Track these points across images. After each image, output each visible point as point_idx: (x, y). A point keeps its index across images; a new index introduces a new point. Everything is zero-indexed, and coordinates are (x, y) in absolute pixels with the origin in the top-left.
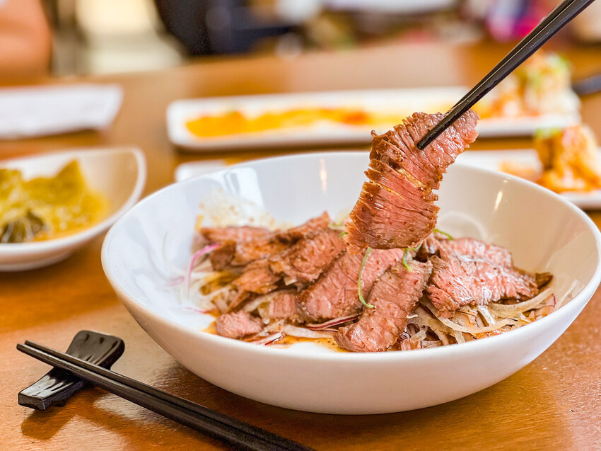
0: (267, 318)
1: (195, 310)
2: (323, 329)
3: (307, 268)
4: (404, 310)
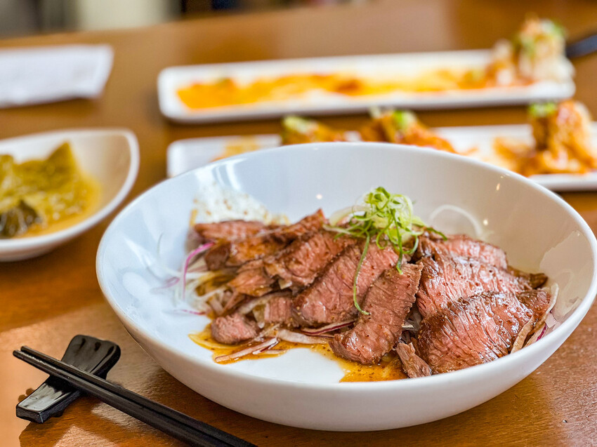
0: (262, 322)
1: (191, 312)
2: (318, 334)
3: (302, 271)
4: (399, 317)
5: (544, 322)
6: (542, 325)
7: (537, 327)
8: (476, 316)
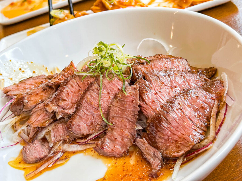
0: (51, 143)
4: (132, 122)
5: (225, 102)
6: (224, 104)
7: (221, 106)
8: (181, 110)
